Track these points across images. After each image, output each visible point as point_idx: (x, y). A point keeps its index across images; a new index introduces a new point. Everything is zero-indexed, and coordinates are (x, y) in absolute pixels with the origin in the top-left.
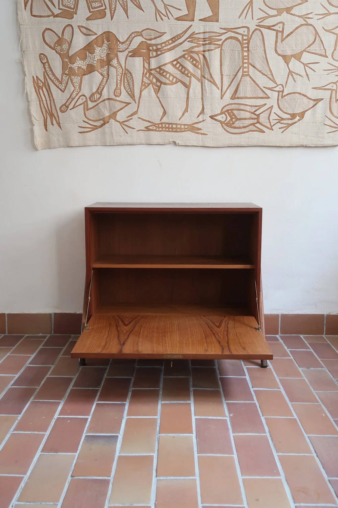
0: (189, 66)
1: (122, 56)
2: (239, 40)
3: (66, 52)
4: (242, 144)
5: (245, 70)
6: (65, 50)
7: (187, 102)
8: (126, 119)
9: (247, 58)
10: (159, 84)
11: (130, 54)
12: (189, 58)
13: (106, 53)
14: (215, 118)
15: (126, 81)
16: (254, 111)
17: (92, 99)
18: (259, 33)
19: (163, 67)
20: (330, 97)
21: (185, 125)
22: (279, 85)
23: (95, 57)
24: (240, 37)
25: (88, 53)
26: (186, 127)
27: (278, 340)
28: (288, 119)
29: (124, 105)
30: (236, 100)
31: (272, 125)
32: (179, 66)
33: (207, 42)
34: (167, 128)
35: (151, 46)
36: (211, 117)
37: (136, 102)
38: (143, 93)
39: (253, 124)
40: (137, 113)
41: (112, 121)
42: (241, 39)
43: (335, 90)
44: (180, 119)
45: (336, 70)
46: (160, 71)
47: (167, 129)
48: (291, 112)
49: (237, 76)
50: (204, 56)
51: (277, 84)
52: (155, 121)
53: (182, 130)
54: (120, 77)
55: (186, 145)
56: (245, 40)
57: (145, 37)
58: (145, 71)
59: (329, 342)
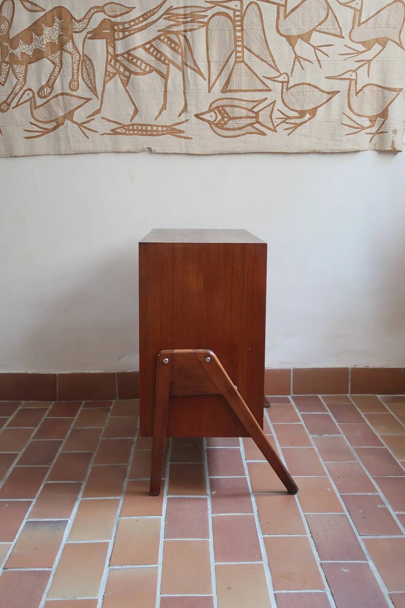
0: (166, 50)
1: (79, 38)
2: (229, 17)
3: (6, 34)
4: (237, 149)
5: (238, 55)
6: (4, 31)
7: (165, 97)
8: (87, 120)
9: (241, 39)
10: (127, 74)
11: (90, 35)
12: (166, 40)
13: (58, 34)
14: (201, 116)
15: (84, 70)
16: (251, 107)
17: (41, 94)
18: (256, 8)
19: (132, 52)
20: (349, 89)
21: (162, 126)
22: (282, 74)
23: (43, 40)
24: (231, 13)
25: (34, 34)
26: (165, 129)
27: (290, 402)
28: (296, 118)
29: (83, 101)
30: (228, 93)
31: (275, 126)
32: (153, 50)
33: (189, 19)
34: (140, 130)
35: (116, 25)
36: (197, 116)
37: (98, 98)
38: (108, 86)
39: (251, 125)
40: (100, 112)
41: (68, 122)
42: (232, 15)
43: (354, 80)
44: (156, 119)
45: (356, 55)
46: (128, 57)
47: (140, 132)
48: (299, 109)
49: (228, 62)
50: (185, 37)
51: (280, 73)
52: (124, 122)
53: (159, 133)
54: (77, 65)
55: (166, 152)
56: (238, 16)
57: (108, 13)
58: (110, 57)
59: (353, 403)
